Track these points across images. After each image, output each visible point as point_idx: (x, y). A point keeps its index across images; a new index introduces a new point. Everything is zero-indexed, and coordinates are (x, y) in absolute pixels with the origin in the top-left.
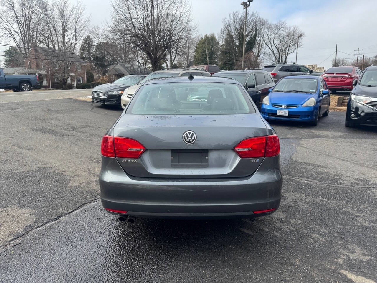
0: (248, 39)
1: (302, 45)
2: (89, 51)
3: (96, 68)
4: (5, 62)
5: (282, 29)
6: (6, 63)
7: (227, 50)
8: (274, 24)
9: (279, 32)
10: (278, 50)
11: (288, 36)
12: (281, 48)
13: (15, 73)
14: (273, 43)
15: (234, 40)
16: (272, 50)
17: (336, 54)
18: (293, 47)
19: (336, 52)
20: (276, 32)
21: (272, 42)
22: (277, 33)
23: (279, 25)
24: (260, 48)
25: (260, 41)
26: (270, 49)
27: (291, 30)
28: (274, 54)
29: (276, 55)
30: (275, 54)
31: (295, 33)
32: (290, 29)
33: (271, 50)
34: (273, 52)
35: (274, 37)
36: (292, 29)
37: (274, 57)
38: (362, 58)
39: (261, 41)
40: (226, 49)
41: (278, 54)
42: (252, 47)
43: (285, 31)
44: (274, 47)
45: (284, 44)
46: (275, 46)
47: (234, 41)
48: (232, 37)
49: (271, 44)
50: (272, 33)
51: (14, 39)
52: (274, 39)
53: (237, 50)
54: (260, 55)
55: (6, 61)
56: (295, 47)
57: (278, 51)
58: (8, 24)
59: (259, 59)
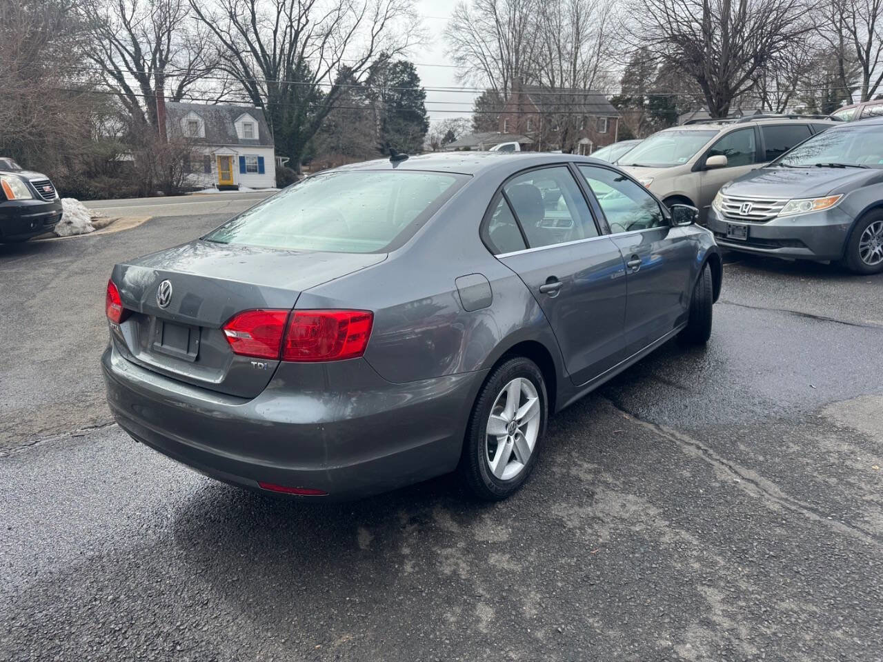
2: (640, 82)
3: (652, 123)
4: (473, 123)
6: (475, 125)
13: (479, 144)
51: (490, 74)
55: (476, 119)
58: (482, 44)
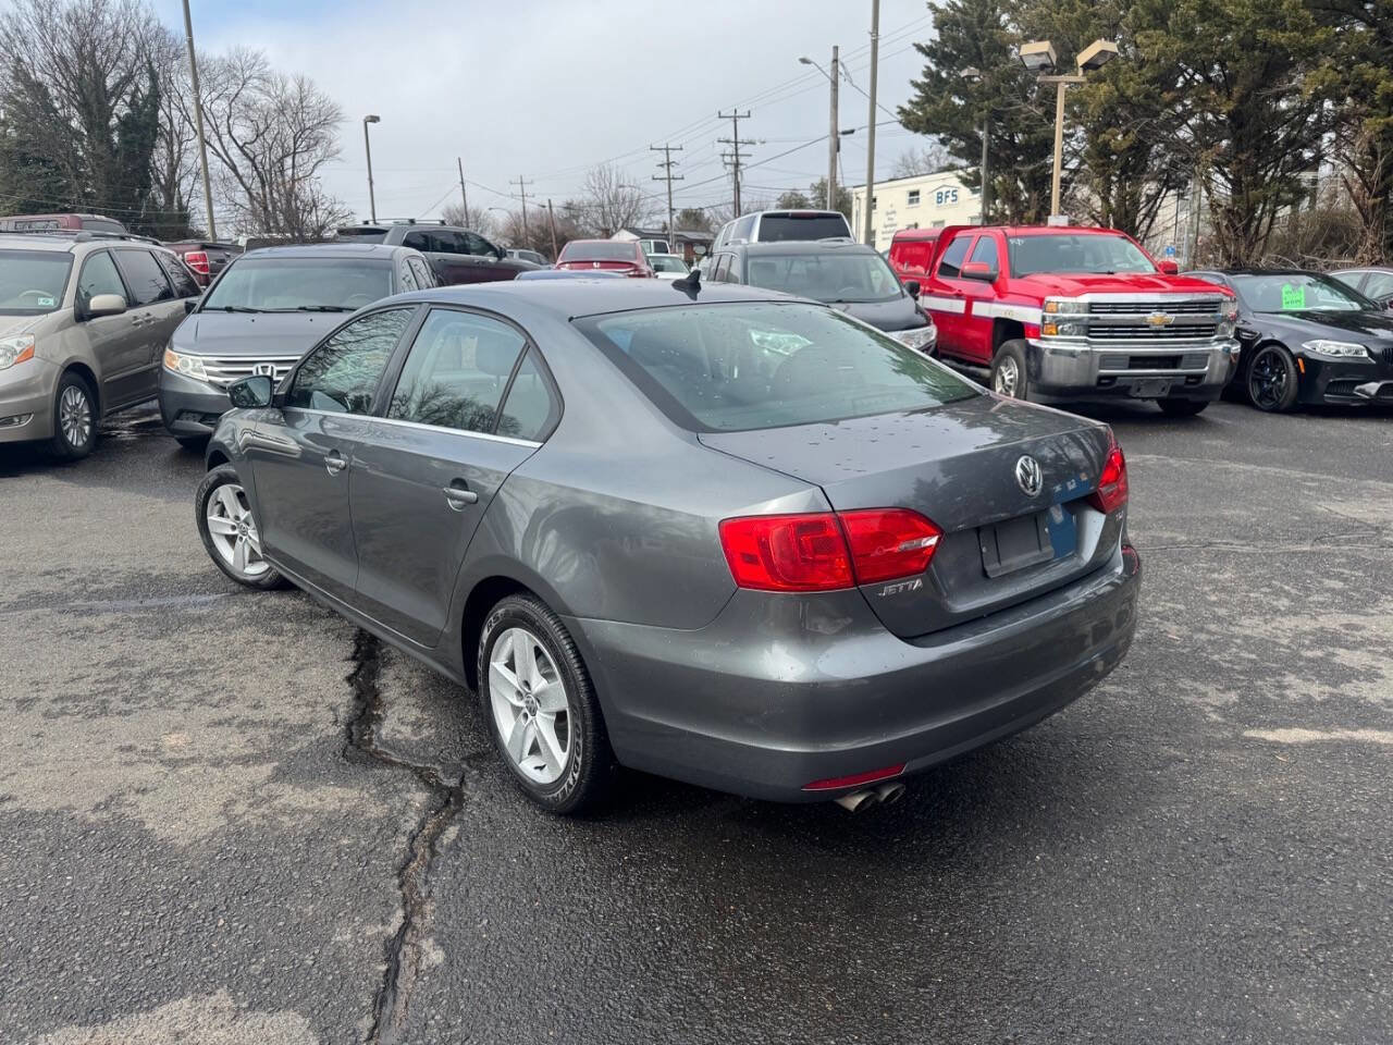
0: (121, 109)
1: (338, 152)
5: (256, 82)
7: (28, 148)
8: (217, 57)
9: (243, 92)
10: (252, 161)
11: (281, 111)
12: (261, 157)
14: (230, 132)
15: (57, 105)
16: (227, 160)
17: (464, 190)
18: (305, 156)
19: (462, 183)
20: (233, 90)
21: (223, 130)
22: (236, 95)
23: (238, 65)
24: (176, 148)
25: (171, 121)
26: (219, 155)
27: (289, 92)
28: (240, 178)
29: (248, 182)
30: (245, 180)
31: (304, 104)
32: (283, 87)
33: (224, 160)
34: (234, 169)
35: (227, 110)
36: (292, 88)
37: (242, 188)
38: (547, 208)
39: (175, 121)
40: (21, 143)
41: (257, 179)
42: (146, 141)
43: (269, 94)
44: (234, 152)
45: (270, 142)
46: (241, 148)
47: (55, 111)
48: (46, 94)
49: (220, 139)
50: (214, 94)
52: (229, 117)
53: (81, 153)
54: (179, 180)
56: (314, 155)
57: (254, 165)
59: (176, 193)
